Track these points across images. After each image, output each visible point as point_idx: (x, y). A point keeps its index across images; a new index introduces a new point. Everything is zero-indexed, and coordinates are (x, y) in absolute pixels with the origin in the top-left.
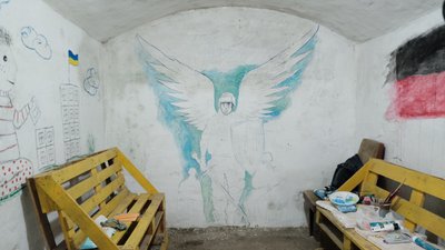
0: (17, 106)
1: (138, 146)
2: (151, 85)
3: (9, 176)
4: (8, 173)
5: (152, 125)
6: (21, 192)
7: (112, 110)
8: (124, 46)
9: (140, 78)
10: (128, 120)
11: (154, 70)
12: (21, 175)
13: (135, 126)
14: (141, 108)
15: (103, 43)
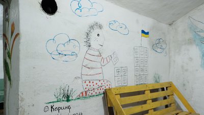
0: (104, 56)
1: (188, 82)
2: (197, 45)
3: (96, 86)
4: (95, 85)
5: (197, 70)
6: (103, 95)
7: (174, 61)
8: (182, 25)
9: (190, 42)
10: (182, 67)
11: (199, 35)
12: (103, 87)
13: (187, 70)
14: (191, 59)
15: (170, 25)
